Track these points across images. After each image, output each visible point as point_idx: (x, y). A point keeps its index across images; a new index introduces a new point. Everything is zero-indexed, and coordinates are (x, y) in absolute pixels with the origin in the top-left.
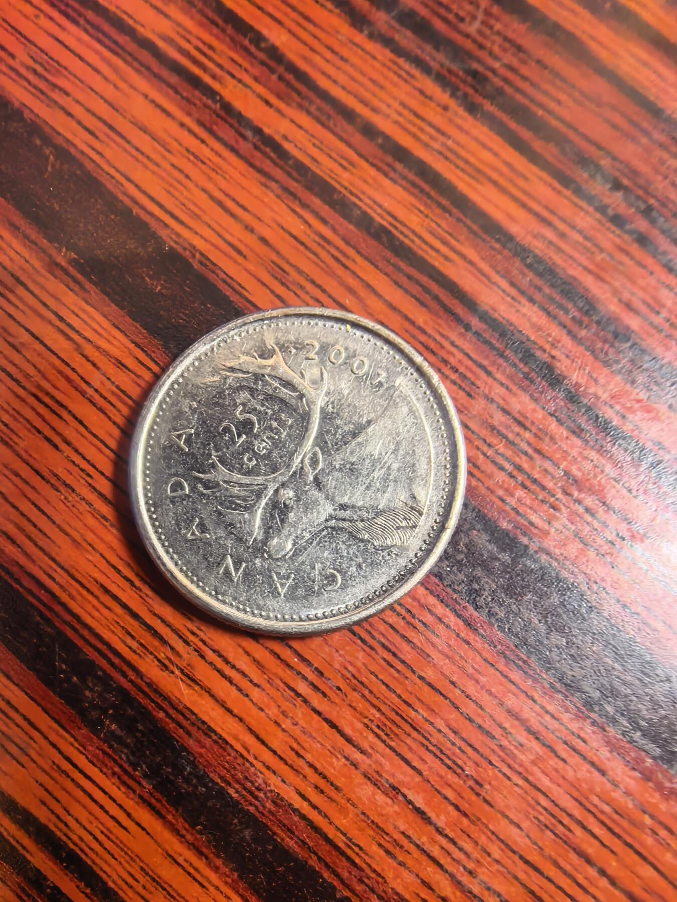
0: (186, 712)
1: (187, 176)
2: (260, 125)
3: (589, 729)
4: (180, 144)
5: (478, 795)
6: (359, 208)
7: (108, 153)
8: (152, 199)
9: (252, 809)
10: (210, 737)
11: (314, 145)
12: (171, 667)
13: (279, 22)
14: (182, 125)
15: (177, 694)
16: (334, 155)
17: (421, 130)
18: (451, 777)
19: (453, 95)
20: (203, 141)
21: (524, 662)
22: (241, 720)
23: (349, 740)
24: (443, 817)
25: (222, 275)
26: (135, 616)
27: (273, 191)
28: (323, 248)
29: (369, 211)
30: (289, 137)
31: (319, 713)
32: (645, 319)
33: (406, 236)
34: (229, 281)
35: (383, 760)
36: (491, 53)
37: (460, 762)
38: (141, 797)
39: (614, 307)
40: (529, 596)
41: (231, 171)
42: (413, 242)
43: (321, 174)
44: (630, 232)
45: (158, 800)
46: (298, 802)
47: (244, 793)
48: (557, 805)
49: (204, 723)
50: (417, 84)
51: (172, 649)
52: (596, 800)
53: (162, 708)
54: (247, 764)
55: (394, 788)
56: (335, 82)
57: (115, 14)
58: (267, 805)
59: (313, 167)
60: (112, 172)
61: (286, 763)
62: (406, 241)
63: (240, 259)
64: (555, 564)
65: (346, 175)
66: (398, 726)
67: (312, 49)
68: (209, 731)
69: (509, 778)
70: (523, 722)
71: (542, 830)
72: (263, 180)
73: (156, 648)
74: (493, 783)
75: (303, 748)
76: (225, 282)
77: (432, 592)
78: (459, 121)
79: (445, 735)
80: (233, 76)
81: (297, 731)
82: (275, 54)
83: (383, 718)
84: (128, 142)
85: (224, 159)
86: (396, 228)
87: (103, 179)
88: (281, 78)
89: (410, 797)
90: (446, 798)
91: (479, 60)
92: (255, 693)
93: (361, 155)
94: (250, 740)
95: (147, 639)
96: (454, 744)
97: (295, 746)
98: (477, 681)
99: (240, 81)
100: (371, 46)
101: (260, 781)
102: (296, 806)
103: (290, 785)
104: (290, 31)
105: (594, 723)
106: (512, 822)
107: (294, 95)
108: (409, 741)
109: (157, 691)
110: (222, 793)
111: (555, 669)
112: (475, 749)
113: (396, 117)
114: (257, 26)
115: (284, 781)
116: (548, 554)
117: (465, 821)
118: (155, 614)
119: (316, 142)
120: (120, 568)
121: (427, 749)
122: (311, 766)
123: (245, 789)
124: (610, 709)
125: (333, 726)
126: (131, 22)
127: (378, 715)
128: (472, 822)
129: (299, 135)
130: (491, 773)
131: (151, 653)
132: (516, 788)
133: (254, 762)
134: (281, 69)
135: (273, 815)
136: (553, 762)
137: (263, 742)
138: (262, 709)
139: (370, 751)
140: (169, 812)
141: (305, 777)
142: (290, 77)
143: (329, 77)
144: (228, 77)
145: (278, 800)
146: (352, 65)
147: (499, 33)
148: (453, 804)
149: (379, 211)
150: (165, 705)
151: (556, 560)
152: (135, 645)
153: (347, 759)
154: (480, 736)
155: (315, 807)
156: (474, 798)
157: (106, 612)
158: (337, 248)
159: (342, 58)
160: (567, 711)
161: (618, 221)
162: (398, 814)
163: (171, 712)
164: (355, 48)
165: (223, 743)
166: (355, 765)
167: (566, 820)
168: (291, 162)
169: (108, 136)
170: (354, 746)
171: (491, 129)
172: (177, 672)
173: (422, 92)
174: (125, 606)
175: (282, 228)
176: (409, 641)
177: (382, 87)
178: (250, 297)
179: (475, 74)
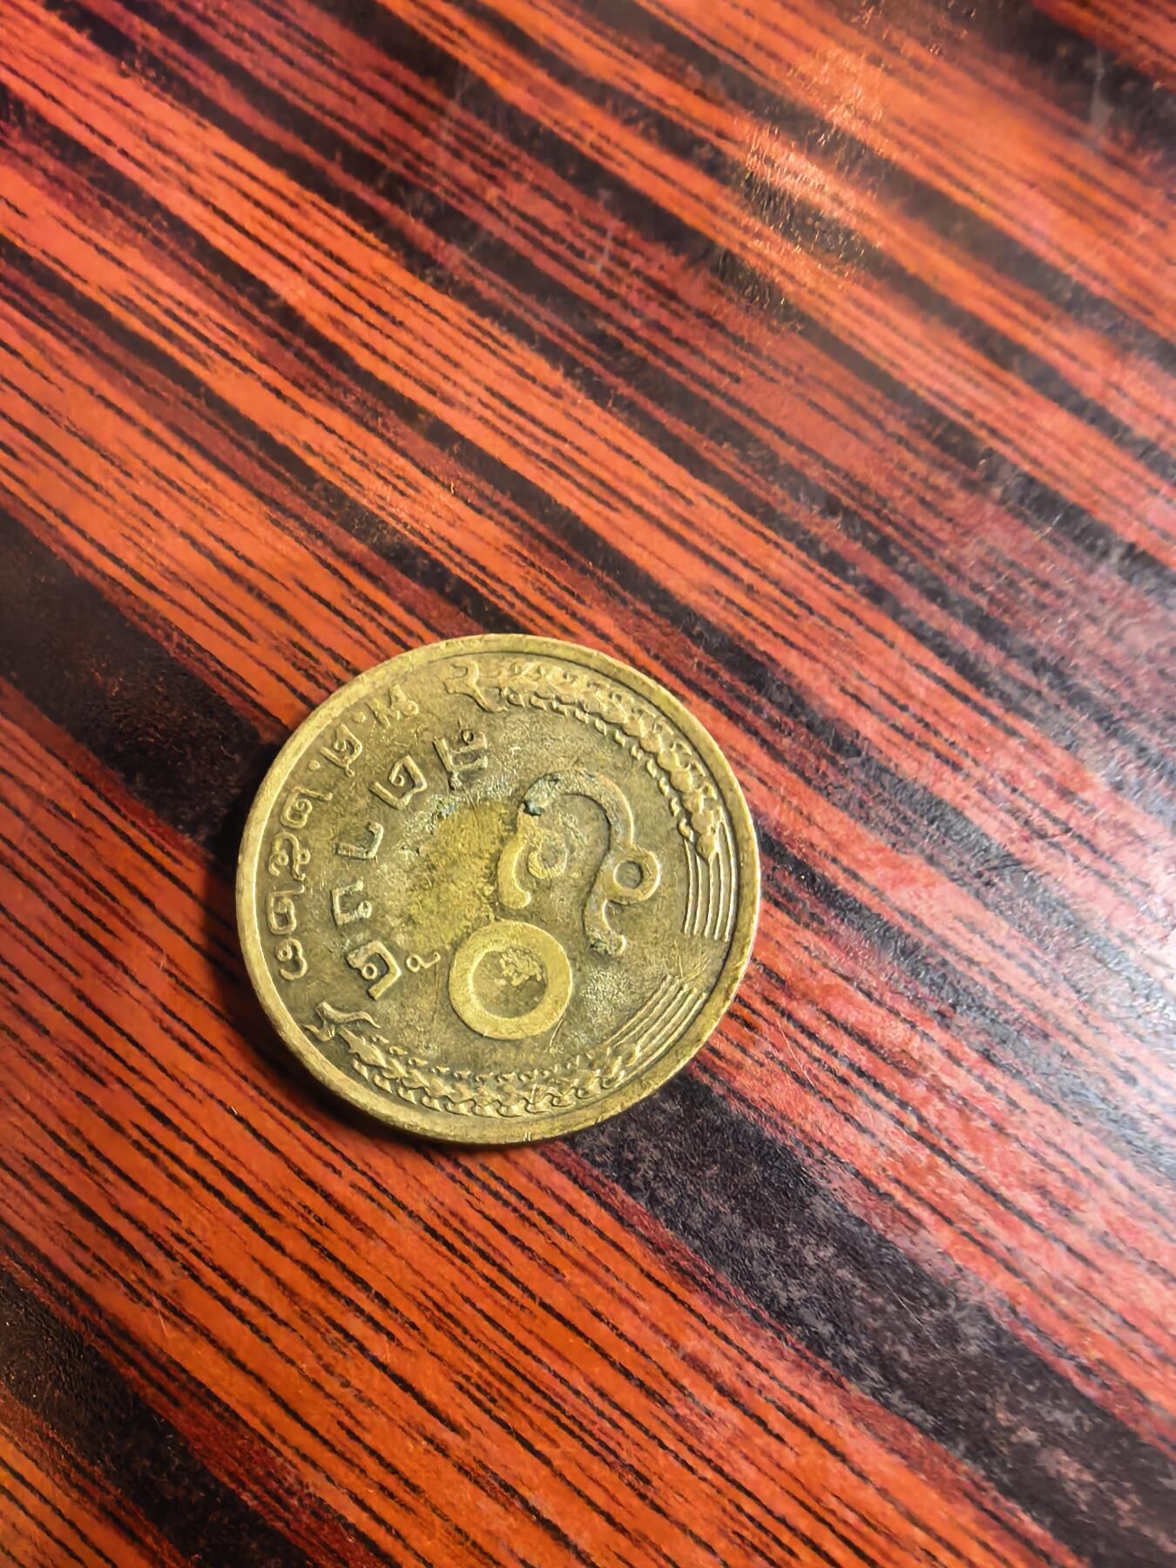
0: (173, 1370)
1: (157, 514)
2: (268, 429)
3: (817, 1387)
4: (145, 463)
5: (643, 1497)
6: (426, 555)
7: (34, 481)
8: (102, 549)
9: (279, 1525)
10: (210, 1408)
11: (353, 458)
12: (147, 1296)
13: (296, 268)
14: (148, 433)
15: (156, 1338)
16: (383, 472)
17: (520, 429)
18: (597, 1468)
19: (569, 374)
20: (180, 458)
21: (710, 1277)
22: (259, 1379)
23: (432, 1410)
24: (586, 1535)
25: (214, 666)
26: (89, 1214)
27: (291, 533)
28: (372, 619)
29: (441, 558)
30: (315, 447)
31: (383, 1367)
32: (884, 718)
33: (502, 597)
34: (224, 674)
35: (487, 1443)
36: (626, 305)
37: (612, 1445)
38: (103, 1508)
39: (835, 702)
40: (715, 1168)
41: (226, 503)
42: (512, 605)
43: (364, 502)
44: (855, 581)
45: (130, 1513)
46: (354, 1515)
47: (267, 1499)
48: (770, 1512)
49: (200, 1385)
50: (512, 358)
51: (148, 1266)
52: (833, 1503)
53: (132, 1362)
54: (272, 1453)
55: (507, 1487)
56: (384, 358)
57: (41, 264)
58: (305, 1518)
59: (352, 492)
60: (41, 510)
61: (333, 1449)
62: (502, 604)
63: (243, 641)
64: (752, 1115)
65: (404, 503)
66: (511, 1386)
67: (345, 308)
68: (207, 1397)
69: (691, 1469)
70: (710, 1376)
71: (748, 1555)
72: (276, 515)
73: (122, 1266)
74: (667, 1477)
75: (358, 1423)
76: (218, 675)
77: (559, 1167)
78: (580, 415)
79: (587, 1400)
80: (225, 354)
81: (348, 1397)
82: (289, 316)
83: (485, 1373)
84: (66, 463)
85: (214, 485)
86: (484, 584)
87: (26, 520)
88: (299, 354)
89: (532, 1503)
90: (590, 1503)
91: (608, 317)
92: (282, 1337)
93: (426, 472)
94: (273, 1412)
95: (109, 1251)
96: (601, 1414)
97: (346, 1420)
98: (636, 1311)
99: (234, 361)
100: (438, 300)
101: (291, 1479)
102: (351, 1519)
103: (340, 1486)
104: (312, 282)
105: (825, 1376)
106: (698, 1541)
107: (322, 383)
108: (528, 1410)
109: (126, 1334)
110: (232, 1500)
111: (762, 1290)
112: (635, 1422)
113: (478, 408)
114: (263, 275)
115: (329, 1479)
116: (742, 1099)
117: (623, 1542)
118: (119, 1210)
119: (357, 454)
120: (64, 1137)
121: (558, 1422)
122: (373, 1453)
123: (269, 1492)
124: (851, 1353)
125: (406, 1387)
126: (66, 276)
127: (477, 1367)
128: (636, 1543)
129: (330, 444)
130: (662, 1461)
131: (115, 1273)
132: (704, 1485)
133: (283, 1449)
134: (299, 342)
135: (314, 1534)
136: (763, 1440)
137: (296, 1417)
138: (291, 1362)
139: (467, 1427)
140: (147, 1531)
141: (363, 1471)
142: (312, 352)
143: (374, 352)
144: (217, 357)
145: (320, 1510)
146: (410, 331)
147: (637, 272)
148: (602, 1513)
149: (458, 558)
150: (139, 1357)
151: (756, 1109)
152: (87, 1260)
153: (430, 1441)
154: (643, 1400)
155: (380, 1521)
156: (636, 1502)
157: (41, 1207)
158: (393, 619)
159: (394, 321)
160: (782, 1357)
161: (835, 563)
162: (516, 1531)
163: (148, 1367)
164: (413, 304)
165: (230, 1417)
166: (442, 1450)
167: (786, 1538)
168: (317, 486)
169: (33, 454)
170: (442, 1420)
171: (630, 424)
172: (157, 1304)
173: (521, 371)
174: (70, 1197)
175: (306, 589)
176: (524, 1248)
177: (456, 365)
178: (259, 700)
179: (601, 339)
